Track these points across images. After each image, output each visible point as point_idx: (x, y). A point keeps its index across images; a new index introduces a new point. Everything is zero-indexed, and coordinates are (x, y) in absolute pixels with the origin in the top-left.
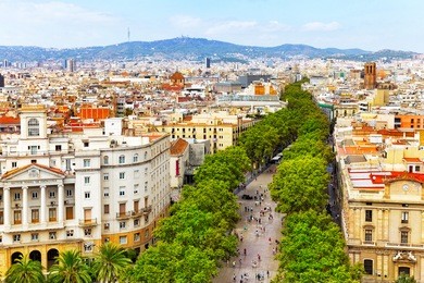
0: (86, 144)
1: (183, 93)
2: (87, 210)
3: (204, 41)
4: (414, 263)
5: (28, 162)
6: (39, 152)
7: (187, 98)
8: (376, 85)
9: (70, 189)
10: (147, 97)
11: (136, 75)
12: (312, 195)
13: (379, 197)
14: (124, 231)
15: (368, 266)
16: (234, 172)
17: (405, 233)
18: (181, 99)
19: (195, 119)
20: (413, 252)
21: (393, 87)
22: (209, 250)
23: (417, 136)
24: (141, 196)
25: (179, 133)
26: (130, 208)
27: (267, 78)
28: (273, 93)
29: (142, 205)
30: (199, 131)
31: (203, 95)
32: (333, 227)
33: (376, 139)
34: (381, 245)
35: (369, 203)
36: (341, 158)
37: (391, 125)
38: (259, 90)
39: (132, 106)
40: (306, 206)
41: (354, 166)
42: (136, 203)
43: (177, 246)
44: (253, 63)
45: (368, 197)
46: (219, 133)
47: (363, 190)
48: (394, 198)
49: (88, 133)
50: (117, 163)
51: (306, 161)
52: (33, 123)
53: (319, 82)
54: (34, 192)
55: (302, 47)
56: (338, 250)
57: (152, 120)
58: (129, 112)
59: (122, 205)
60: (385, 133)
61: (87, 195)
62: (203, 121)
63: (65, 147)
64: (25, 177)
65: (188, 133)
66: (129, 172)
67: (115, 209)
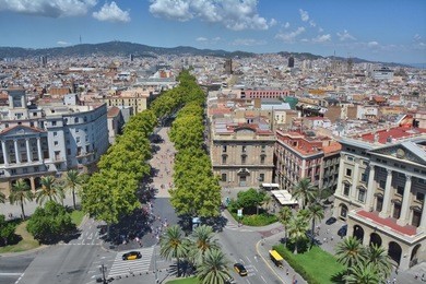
0: (53, 111)
1: (116, 78)
2: (57, 153)
4: (249, 174)
5: (16, 124)
6: (23, 118)
7: (118, 80)
8: (232, 72)
10: (93, 80)
11: (86, 66)
12: (193, 138)
13: (230, 138)
15: (224, 175)
16: (147, 126)
18: (115, 81)
19: (123, 94)
20: (249, 168)
21: (241, 73)
22: (132, 173)
23: (253, 103)
24: (90, 143)
25: (113, 103)
26: (84, 150)
27: (168, 67)
28: (171, 76)
29: (91, 148)
30: (126, 101)
31: (128, 78)
32: (205, 156)
33: (230, 104)
35: (225, 142)
36: (210, 116)
37: (239, 96)
38: (163, 75)
39: (83, 86)
40: (190, 144)
41: (218, 120)
42: (87, 147)
43: (113, 173)
44: (160, 58)
45: (224, 138)
46: (139, 102)
47: (221, 134)
48: (239, 138)
50: (73, 123)
51: (190, 118)
52: (17, 98)
53: (200, 70)
54: (22, 143)
56: (207, 169)
57: (96, 95)
58: (82, 90)
59: (79, 149)
60: (236, 101)
61: (56, 143)
62: (128, 95)
63: (39, 114)
65: (119, 103)
66: (81, 128)
67: (74, 152)
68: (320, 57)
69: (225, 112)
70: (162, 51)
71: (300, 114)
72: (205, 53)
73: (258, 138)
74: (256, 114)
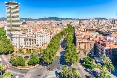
0: (38, 33)
2: (38, 43)
3: (56, 18)
4: (86, 52)
5: (29, 36)
6: (31, 34)
7: (53, 26)
9: (35, 40)
13: (81, 41)
14: (43, 46)
15: (79, 52)
17: (85, 47)
19: (54, 29)
20: (86, 50)
23: (87, 32)
24: (45, 41)
25: (51, 31)
26: (44, 43)
29: (46, 42)
30: (54, 31)
33: (81, 32)
34: (81, 49)
35: (79, 42)
37: (83, 30)
41: (77, 37)
42: (45, 42)
45: (79, 41)
46: (57, 31)
47: (79, 40)
48: (83, 42)
49: (38, 31)
50: (42, 36)
52: (30, 30)
53: (72, 24)
54: (30, 40)
55: (70, 18)
58: (44, 28)
59: (43, 42)
61: (38, 40)
63: (35, 33)
64: (29, 38)
65: (53, 31)
66: (44, 37)
67: (42, 43)
68: (108, 19)
69: (80, 34)
70: (63, 19)
71: (102, 35)
72: (74, 19)
73: (89, 42)
74: (88, 35)
